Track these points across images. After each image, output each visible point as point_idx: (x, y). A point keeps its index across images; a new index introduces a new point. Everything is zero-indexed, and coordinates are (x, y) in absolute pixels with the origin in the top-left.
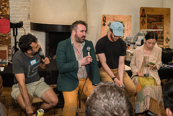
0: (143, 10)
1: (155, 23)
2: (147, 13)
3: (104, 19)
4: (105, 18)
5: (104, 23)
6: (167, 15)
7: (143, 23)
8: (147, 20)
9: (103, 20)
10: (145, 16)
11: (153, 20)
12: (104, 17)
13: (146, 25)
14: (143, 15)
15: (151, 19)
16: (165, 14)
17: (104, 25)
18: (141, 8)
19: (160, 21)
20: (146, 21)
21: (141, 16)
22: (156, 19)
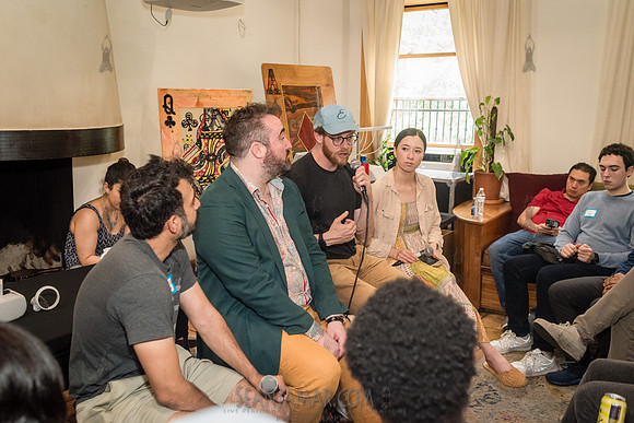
0: (270, 72)
1: (305, 111)
2: (283, 81)
3: (168, 104)
4: (168, 99)
5: (170, 118)
6: (328, 85)
8: (286, 102)
9: (165, 106)
10: (277, 91)
11: (297, 101)
12: (165, 97)
13: (284, 116)
14: (273, 88)
15: (293, 98)
16: (321, 82)
17: (170, 123)
18: (263, 66)
19: (316, 105)
20: (283, 106)
21: (269, 92)
22: (306, 99)
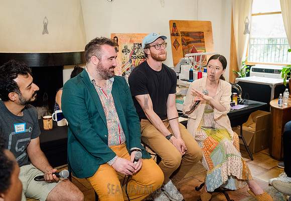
0: (174, 25)
1: (193, 45)
2: (180, 29)
6: (208, 31)
7: (177, 45)
8: (182, 40)
10: (177, 34)
11: (189, 40)
12: (114, 38)
13: (181, 47)
14: (175, 33)
15: (186, 38)
16: (204, 30)
18: (170, 21)
19: (200, 41)
20: (180, 42)
21: (172, 35)
22: (194, 39)
